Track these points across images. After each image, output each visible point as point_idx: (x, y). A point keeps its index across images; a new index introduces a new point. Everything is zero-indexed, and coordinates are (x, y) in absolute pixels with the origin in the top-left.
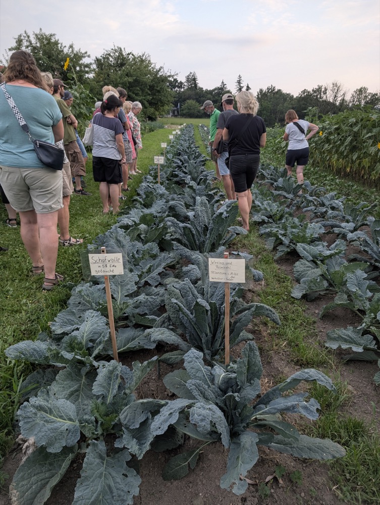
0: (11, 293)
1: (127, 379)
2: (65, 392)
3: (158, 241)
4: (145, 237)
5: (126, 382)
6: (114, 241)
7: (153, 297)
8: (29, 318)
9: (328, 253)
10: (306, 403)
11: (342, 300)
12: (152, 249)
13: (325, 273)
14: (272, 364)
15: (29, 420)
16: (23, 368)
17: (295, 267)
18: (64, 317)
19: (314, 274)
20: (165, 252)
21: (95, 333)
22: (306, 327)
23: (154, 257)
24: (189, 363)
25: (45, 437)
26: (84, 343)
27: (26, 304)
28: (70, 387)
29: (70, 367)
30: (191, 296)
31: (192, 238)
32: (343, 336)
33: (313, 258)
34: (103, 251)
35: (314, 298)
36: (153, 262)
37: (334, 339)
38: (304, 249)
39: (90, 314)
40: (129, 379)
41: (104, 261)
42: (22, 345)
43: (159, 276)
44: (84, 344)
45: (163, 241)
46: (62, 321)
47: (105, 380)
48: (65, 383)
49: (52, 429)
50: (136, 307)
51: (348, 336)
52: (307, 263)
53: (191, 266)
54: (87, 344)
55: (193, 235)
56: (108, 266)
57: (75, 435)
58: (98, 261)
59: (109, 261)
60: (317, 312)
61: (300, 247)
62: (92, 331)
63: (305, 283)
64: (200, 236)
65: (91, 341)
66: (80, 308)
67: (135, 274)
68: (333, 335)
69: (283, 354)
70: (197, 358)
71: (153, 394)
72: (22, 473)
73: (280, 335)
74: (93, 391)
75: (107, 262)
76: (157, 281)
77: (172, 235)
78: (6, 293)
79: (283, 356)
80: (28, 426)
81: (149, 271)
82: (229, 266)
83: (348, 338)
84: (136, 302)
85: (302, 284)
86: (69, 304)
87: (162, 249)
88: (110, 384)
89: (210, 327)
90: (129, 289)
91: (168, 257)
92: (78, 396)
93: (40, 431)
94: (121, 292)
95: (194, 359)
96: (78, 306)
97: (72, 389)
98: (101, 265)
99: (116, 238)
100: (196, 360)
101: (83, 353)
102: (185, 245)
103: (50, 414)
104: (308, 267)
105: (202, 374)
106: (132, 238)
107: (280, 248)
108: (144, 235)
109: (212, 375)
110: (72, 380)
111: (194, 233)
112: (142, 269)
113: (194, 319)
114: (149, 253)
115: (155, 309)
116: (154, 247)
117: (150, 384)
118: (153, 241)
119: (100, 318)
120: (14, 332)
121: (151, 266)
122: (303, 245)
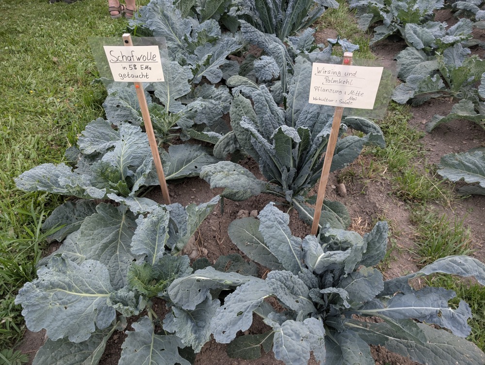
0: (33, 86)
1: (180, 223)
2: (95, 247)
3: (218, 17)
4: (202, 11)
5: (178, 227)
6: (160, 16)
7: (213, 101)
8: (58, 123)
9: (451, 39)
10: (452, 310)
11: (466, 109)
12: (210, 30)
13: (444, 69)
14: (366, 197)
15: (35, 308)
16: (48, 198)
17: (400, 57)
18: (94, 130)
19: (424, 69)
20: (228, 33)
21: (134, 158)
22: (411, 144)
23: (213, 41)
24: (267, 227)
25: (63, 327)
26: (121, 169)
27: (53, 104)
28: (102, 237)
29: (101, 208)
30: (269, 113)
31: (267, 14)
32: (466, 163)
33: (424, 45)
34: (127, 42)
35: (421, 103)
36: (213, 49)
37: (453, 166)
38: (415, 32)
39: (126, 130)
40: (182, 223)
41: (130, 59)
42: (41, 170)
43: (220, 70)
44: (122, 171)
45: (226, 17)
46: (92, 135)
47: (148, 236)
48: (95, 232)
49: (72, 314)
50: (190, 118)
51: (474, 164)
52: (416, 52)
53: (266, 59)
54: (125, 171)
55: (269, 9)
56: (138, 66)
57: (109, 313)
58: (120, 59)
59: (139, 59)
60: (424, 123)
61: (410, 31)
62: (130, 155)
63: (413, 81)
64: (278, 12)
65: (130, 167)
66: (120, 113)
67: (188, 69)
68: (451, 160)
69: (381, 183)
70: (280, 223)
71: (214, 237)
72: (43, 357)
73: (377, 156)
74: (132, 249)
75: (136, 60)
76: (218, 77)
77: (238, 10)
78: (28, 87)
79: (382, 185)
80: (35, 315)
81: (207, 63)
82: (349, 79)
83: (473, 167)
84: (191, 110)
85: (408, 84)
86: (106, 107)
87: (225, 29)
88: (155, 239)
89: (294, 161)
90: (181, 90)
91: (233, 41)
92: (116, 247)
93: (54, 320)
94: (170, 95)
95: (275, 223)
96: (117, 110)
97: (105, 240)
98: (127, 65)
99: (163, 12)
100: (279, 227)
101: (120, 185)
102: (257, 25)
103: (70, 290)
104: (417, 58)
105: (288, 248)
106: (184, 12)
107: (378, 30)
108: (200, 8)
109: (302, 250)
110: (106, 226)
111: (271, 6)
112: (198, 59)
113: (274, 152)
114: (207, 36)
115: (216, 119)
116: (213, 25)
117: (211, 221)
118: (213, 17)
119: (141, 135)
120: (38, 144)
121: (209, 57)
122: (413, 25)
